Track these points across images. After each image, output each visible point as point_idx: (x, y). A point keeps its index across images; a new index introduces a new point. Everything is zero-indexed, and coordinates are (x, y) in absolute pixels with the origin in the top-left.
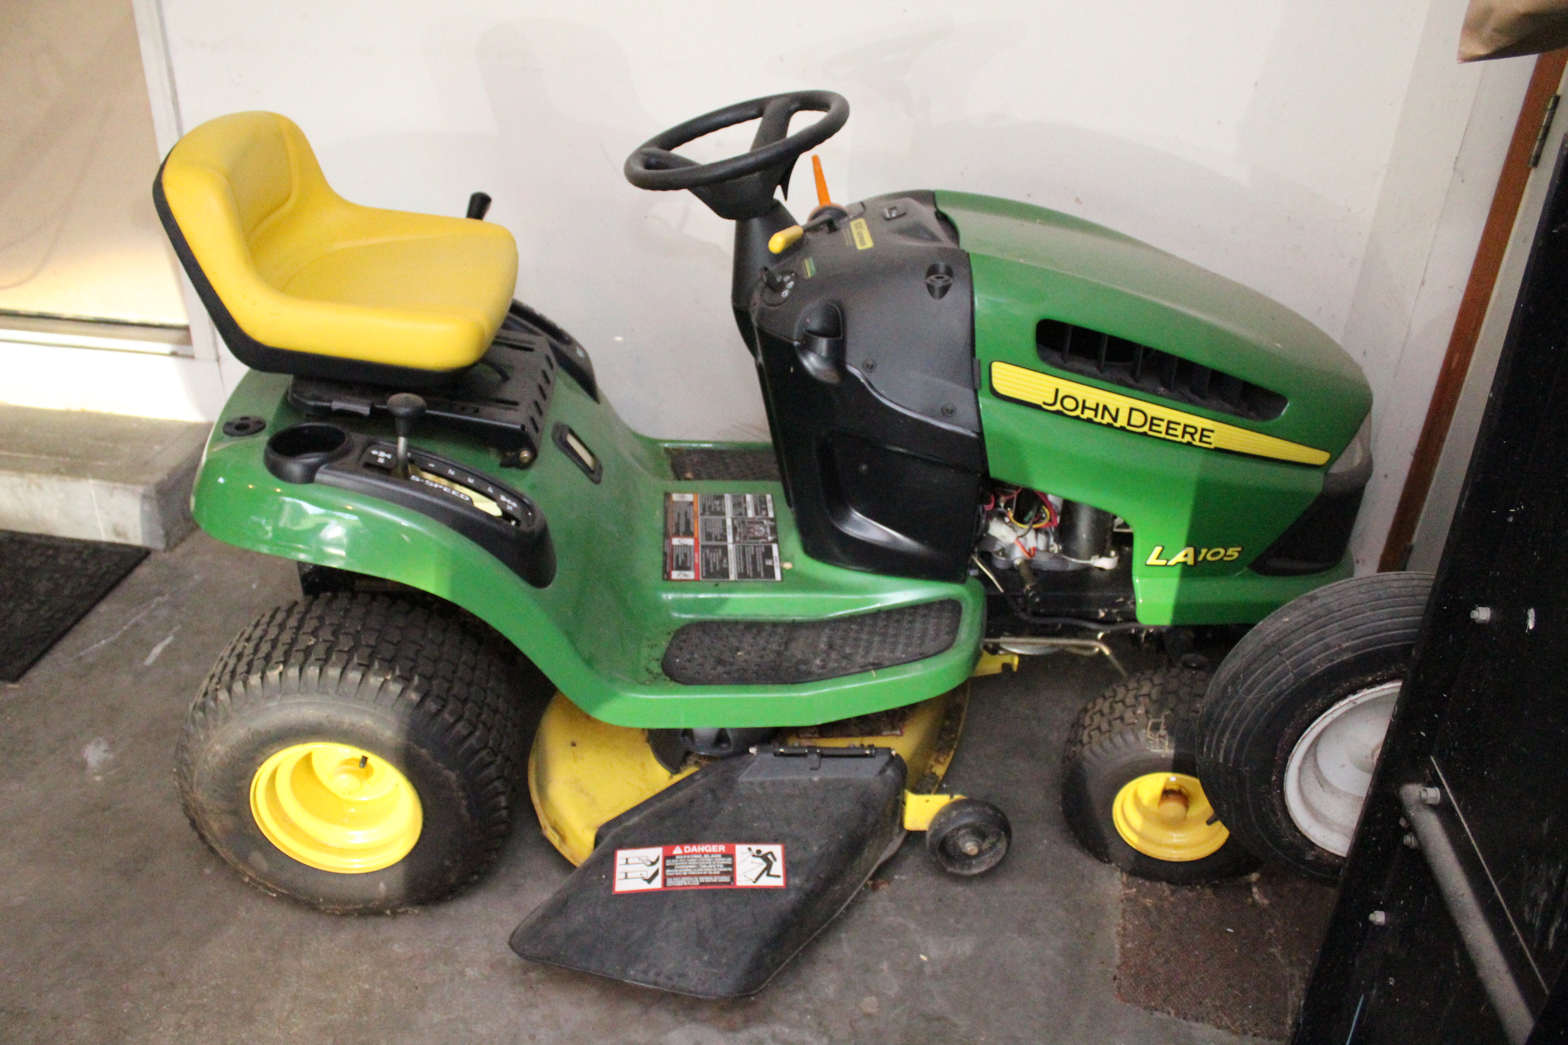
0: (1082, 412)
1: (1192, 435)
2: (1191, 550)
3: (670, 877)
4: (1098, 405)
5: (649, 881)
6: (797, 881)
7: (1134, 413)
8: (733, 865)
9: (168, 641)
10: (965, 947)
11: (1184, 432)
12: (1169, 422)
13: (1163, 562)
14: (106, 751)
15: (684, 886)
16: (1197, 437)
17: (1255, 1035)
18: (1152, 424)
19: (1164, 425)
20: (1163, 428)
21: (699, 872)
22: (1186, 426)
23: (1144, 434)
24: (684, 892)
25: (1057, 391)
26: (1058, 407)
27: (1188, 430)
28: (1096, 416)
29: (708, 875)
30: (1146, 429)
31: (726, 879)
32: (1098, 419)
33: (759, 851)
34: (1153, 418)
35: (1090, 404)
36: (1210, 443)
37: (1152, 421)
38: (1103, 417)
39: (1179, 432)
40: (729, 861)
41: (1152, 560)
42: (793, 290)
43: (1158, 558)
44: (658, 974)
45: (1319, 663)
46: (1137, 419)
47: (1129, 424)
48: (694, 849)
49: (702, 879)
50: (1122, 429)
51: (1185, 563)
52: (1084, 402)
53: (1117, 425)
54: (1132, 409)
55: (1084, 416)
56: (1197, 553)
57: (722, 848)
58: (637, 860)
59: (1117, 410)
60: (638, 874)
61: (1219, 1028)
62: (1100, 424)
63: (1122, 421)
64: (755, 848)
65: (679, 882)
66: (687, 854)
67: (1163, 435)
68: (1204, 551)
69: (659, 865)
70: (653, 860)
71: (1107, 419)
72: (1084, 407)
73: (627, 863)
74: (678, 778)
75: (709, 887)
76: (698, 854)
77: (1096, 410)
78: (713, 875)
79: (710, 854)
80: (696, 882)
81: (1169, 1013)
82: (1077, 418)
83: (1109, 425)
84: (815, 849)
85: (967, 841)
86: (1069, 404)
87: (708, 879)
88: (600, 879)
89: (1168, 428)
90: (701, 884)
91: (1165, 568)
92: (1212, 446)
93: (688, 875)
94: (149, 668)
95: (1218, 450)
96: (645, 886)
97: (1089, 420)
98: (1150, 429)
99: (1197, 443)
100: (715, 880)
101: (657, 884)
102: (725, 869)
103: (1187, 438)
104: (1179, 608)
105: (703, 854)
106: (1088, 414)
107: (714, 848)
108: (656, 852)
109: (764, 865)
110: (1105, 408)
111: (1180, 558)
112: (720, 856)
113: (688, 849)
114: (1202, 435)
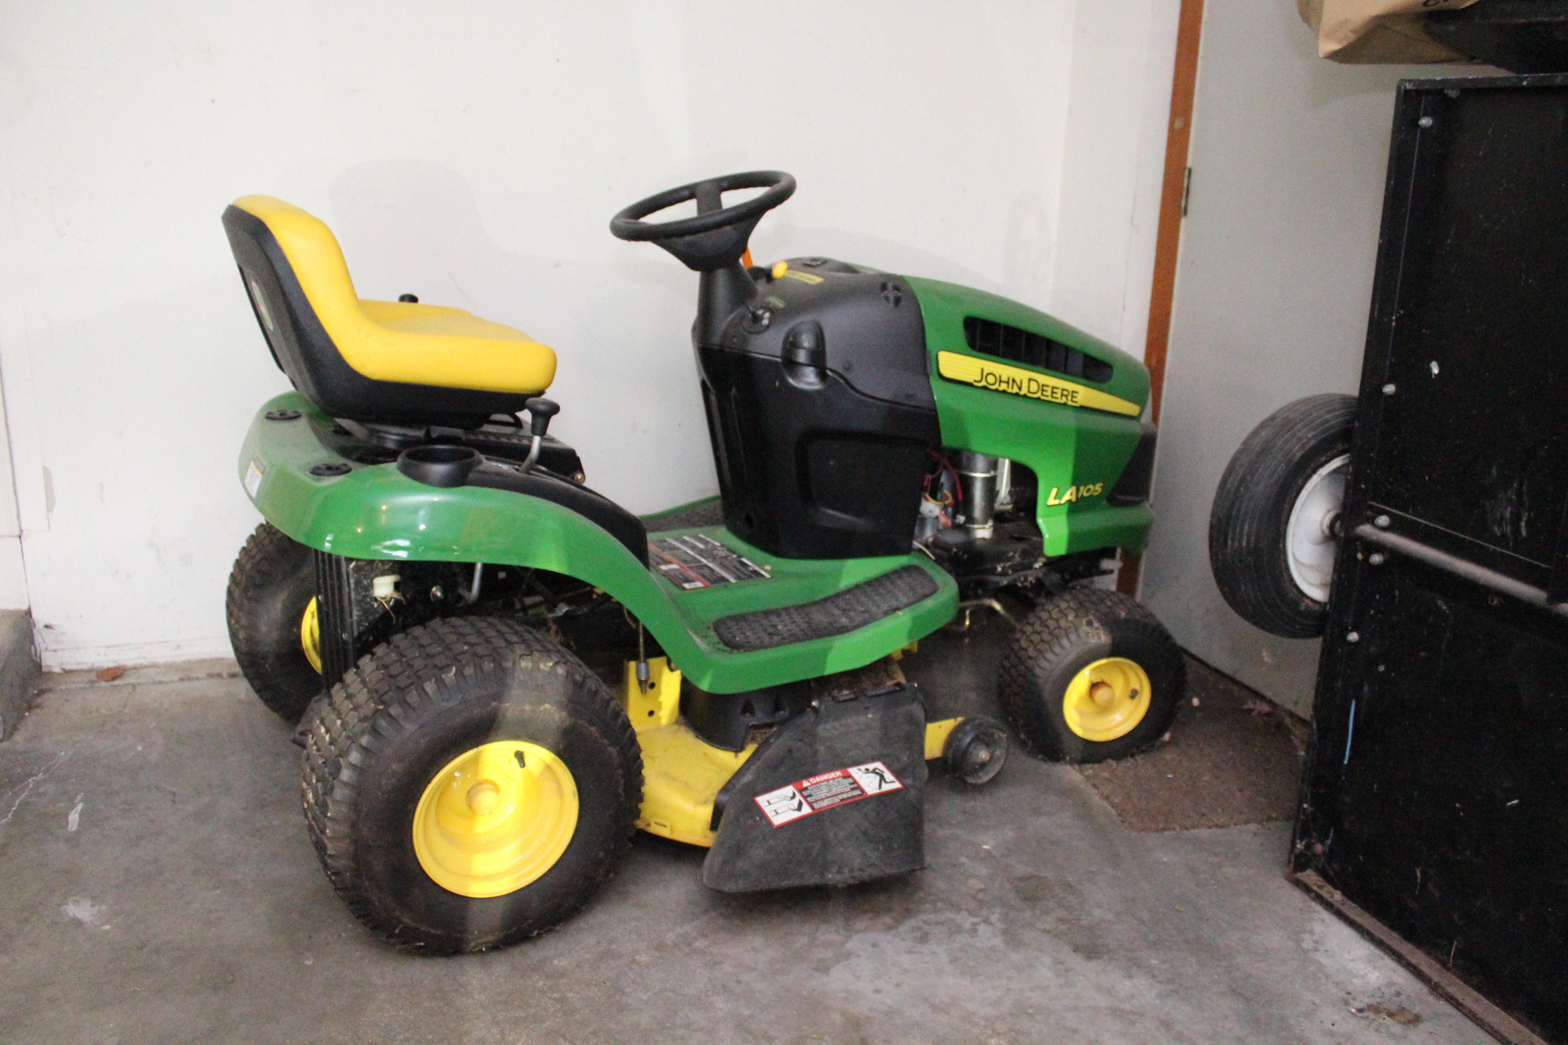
0: (1000, 385)
1: (1066, 396)
2: (1074, 489)
3: (814, 802)
4: (1009, 379)
5: (799, 808)
6: (909, 782)
7: (1032, 383)
8: (855, 782)
9: (80, 807)
10: (1009, 833)
11: (1062, 395)
12: (1053, 388)
13: (1057, 502)
14: (93, 906)
15: (829, 806)
16: (1069, 398)
17: (1235, 824)
18: (1043, 390)
19: (1049, 390)
20: (1049, 393)
21: (834, 792)
22: (1063, 390)
23: (1038, 399)
24: (832, 810)
25: (982, 370)
26: (983, 383)
27: (1065, 393)
28: (1008, 387)
29: (842, 793)
30: (1039, 395)
31: (858, 792)
32: (1009, 390)
33: (867, 770)
34: (1043, 386)
35: (1004, 378)
36: (1076, 402)
37: (1043, 388)
38: (1012, 388)
39: (1059, 395)
40: (850, 780)
41: (1051, 501)
42: (770, 319)
43: (1055, 498)
44: (852, 870)
45: (1297, 451)
46: (1034, 387)
47: (1029, 392)
48: (818, 779)
49: (841, 797)
50: (1025, 396)
51: (1070, 501)
52: (1000, 377)
53: (1022, 393)
54: (1030, 380)
55: (1001, 389)
56: (1078, 490)
57: (838, 773)
58: (777, 800)
59: (1021, 382)
60: (786, 808)
61: (1210, 828)
62: (1011, 394)
63: (1024, 391)
64: (863, 767)
65: (825, 804)
66: (815, 784)
67: (1049, 399)
68: (1082, 488)
69: (798, 797)
70: (791, 795)
71: (1015, 390)
72: (1000, 381)
73: (770, 804)
74: (745, 756)
75: (850, 801)
76: (823, 782)
77: (1008, 383)
78: (847, 792)
79: (833, 779)
80: (837, 800)
81: (1174, 829)
82: (996, 390)
83: (1017, 394)
84: (905, 759)
85: (981, 750)
86: (991, 379)
87: (845, 796)
88: (755, 820)
89: (1053, 392)
90: (842, 800)
91: (1060, 507)
92: (1078, 405)
93: (827, 798)
94: (78, 833)
95: (1083, 408)
96: (797, 815)
97: (1004, 392)
98: (1042, 395)
99: (1070, 403)
100: (850, 795)
101: (806, 810)
102: (852, 787)
103: (1064, 400)
104: (1073, 538)
105: (828, 780)
106: (1003, 387)
107: (832, 775)
108: (789, 790)
109: (878, 778)
110: (1014, 381)
111: (1067, 497)
112: (841, 779)
113: (813, 780)
114: (1072, 397)
